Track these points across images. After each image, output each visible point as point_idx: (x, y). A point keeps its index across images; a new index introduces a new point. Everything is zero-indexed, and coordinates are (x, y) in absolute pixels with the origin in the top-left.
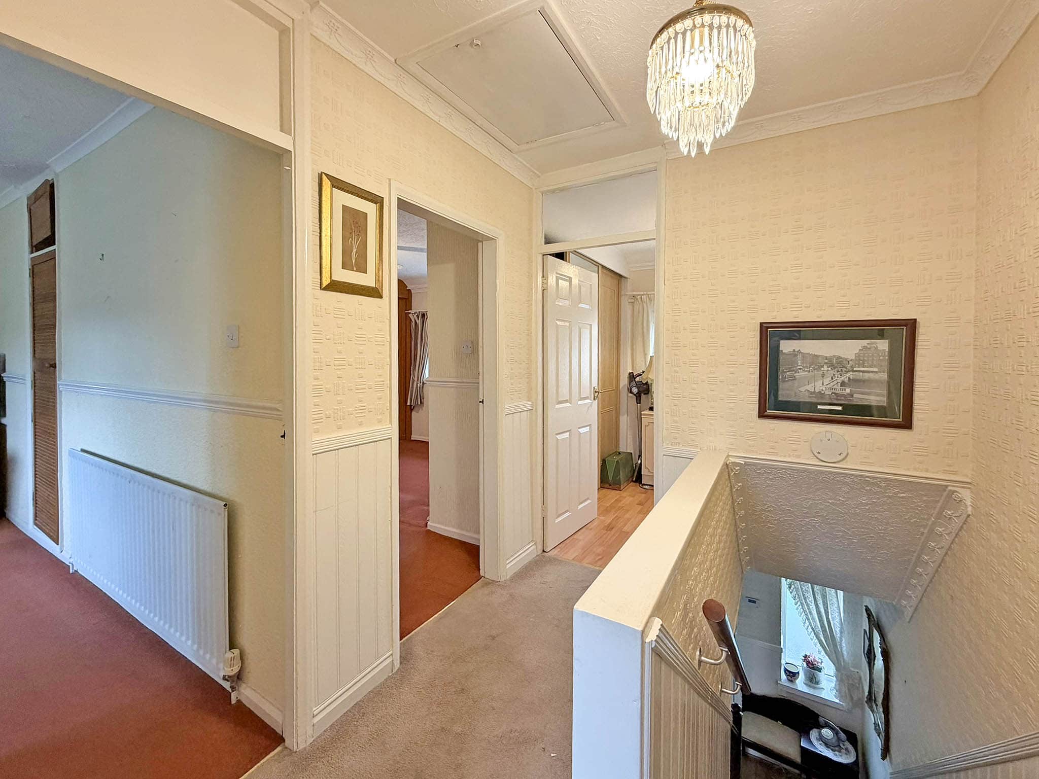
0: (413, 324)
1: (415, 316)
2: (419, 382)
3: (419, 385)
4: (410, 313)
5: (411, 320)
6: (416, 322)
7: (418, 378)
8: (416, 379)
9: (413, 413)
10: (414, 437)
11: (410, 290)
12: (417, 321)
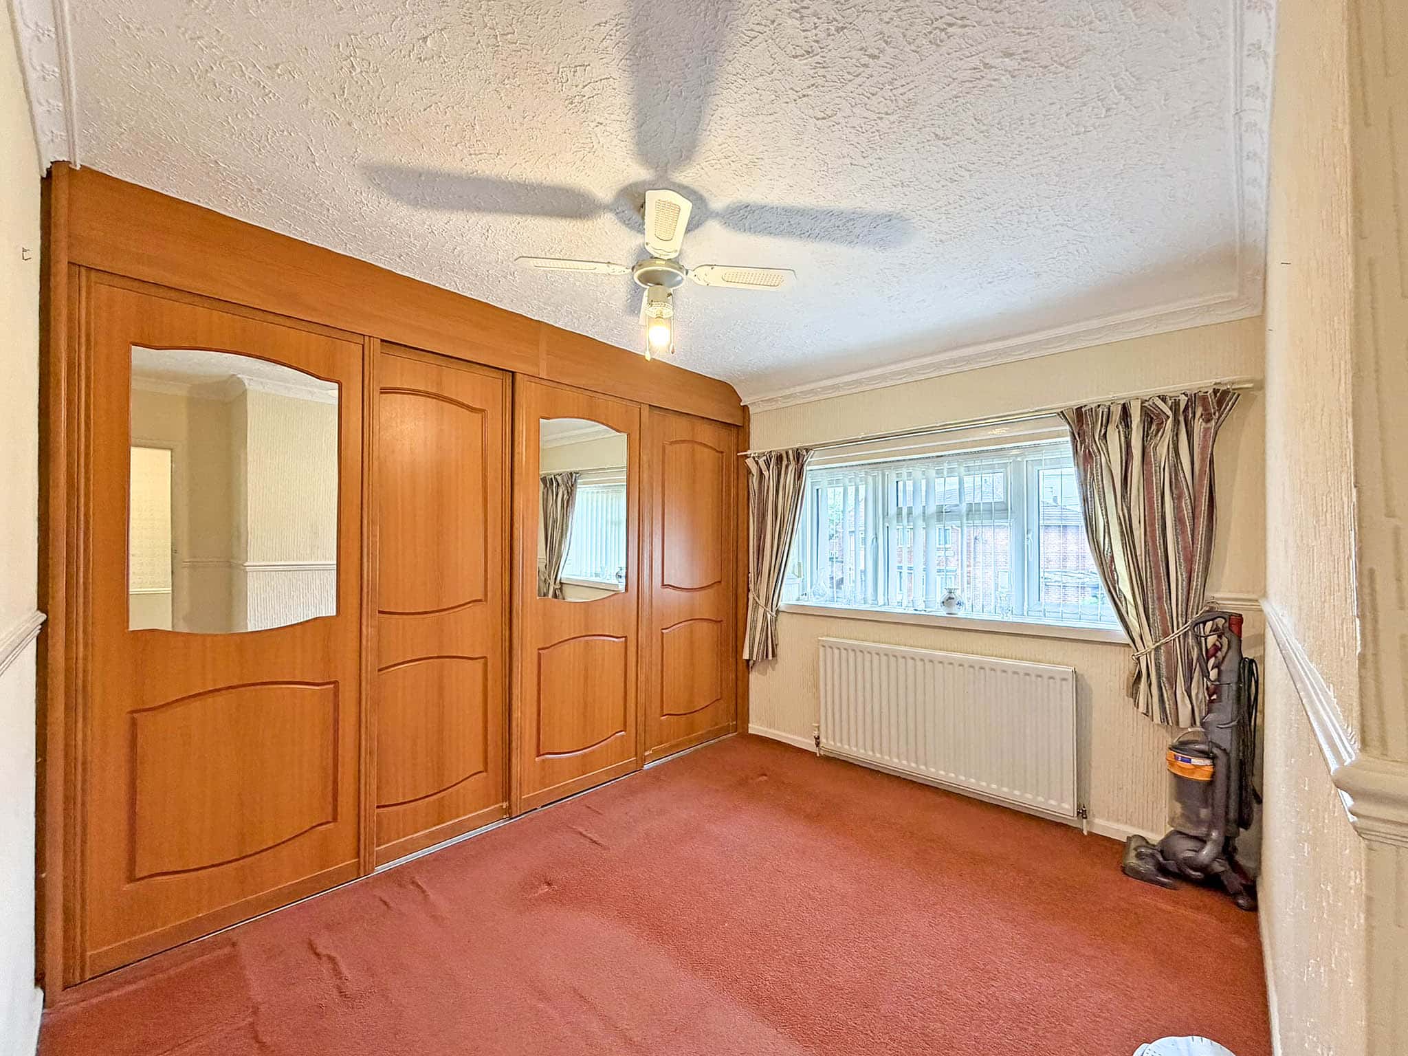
0: (755, 481)
1: (761, 462)
2: (769, 609)
3: (769, 616)
4: (747, 457)
5: (749, 472)
6: (761, 473)
7: (767, 598)
8: (762, 602)
9: (754, 677)
10: (754, 728)
11: (746, 406)
12: (766, 473)
